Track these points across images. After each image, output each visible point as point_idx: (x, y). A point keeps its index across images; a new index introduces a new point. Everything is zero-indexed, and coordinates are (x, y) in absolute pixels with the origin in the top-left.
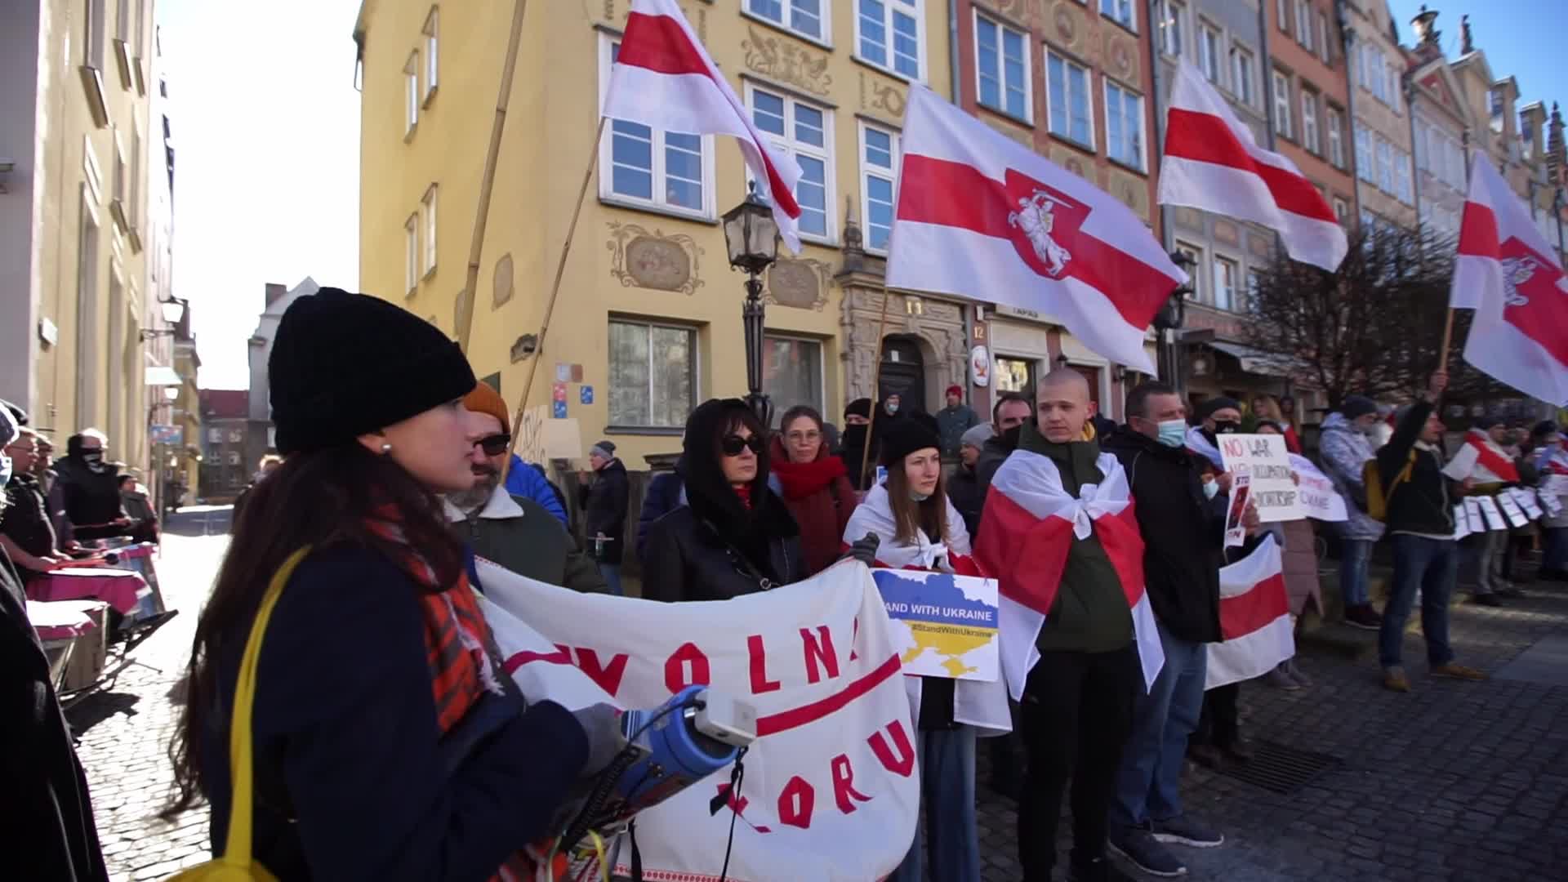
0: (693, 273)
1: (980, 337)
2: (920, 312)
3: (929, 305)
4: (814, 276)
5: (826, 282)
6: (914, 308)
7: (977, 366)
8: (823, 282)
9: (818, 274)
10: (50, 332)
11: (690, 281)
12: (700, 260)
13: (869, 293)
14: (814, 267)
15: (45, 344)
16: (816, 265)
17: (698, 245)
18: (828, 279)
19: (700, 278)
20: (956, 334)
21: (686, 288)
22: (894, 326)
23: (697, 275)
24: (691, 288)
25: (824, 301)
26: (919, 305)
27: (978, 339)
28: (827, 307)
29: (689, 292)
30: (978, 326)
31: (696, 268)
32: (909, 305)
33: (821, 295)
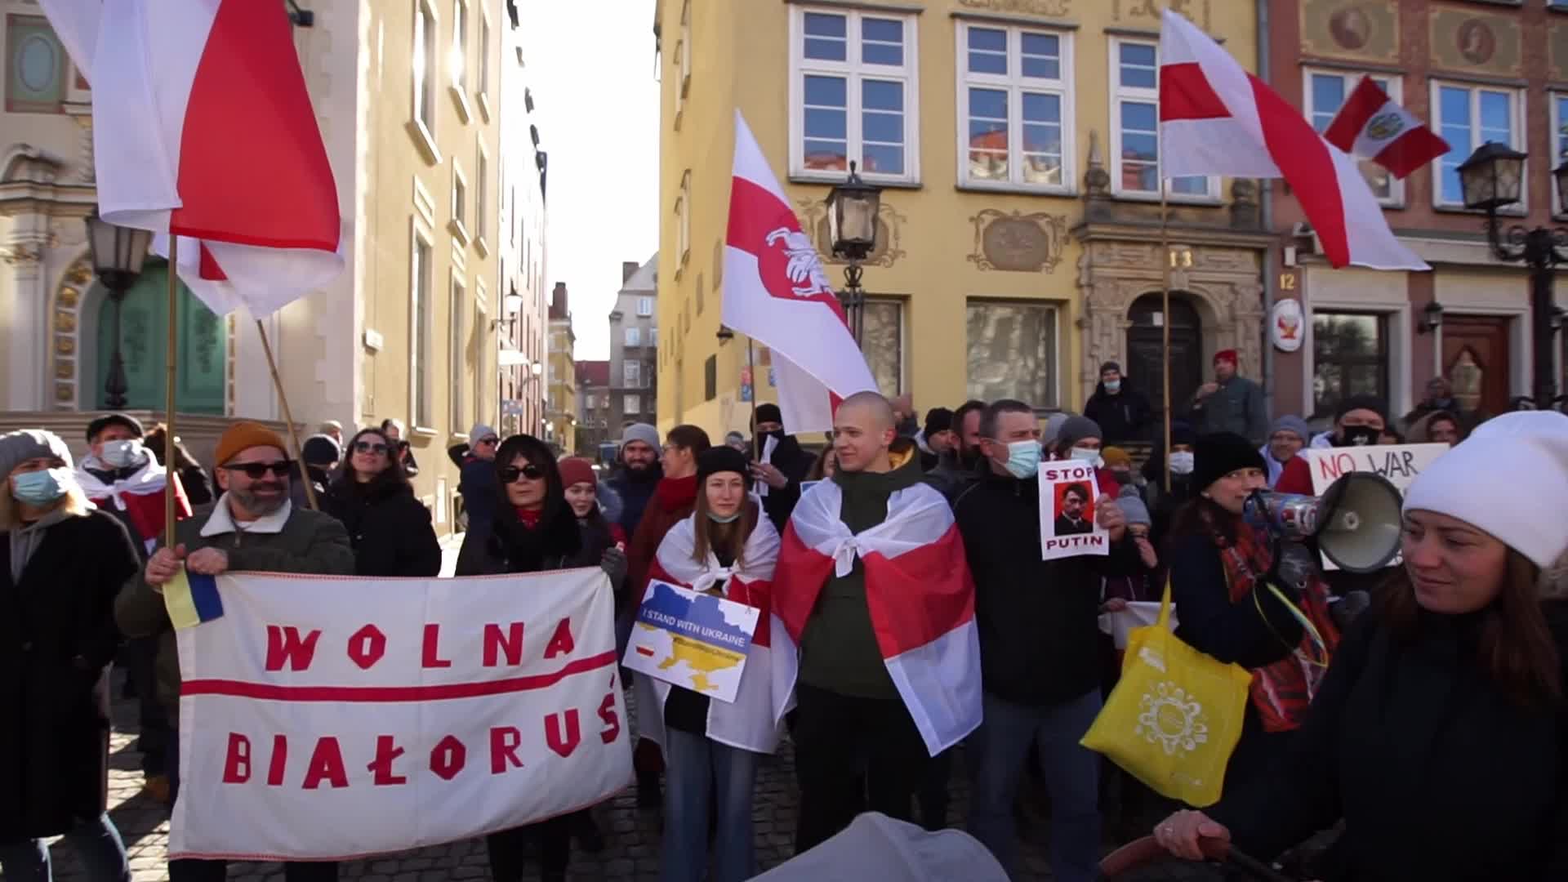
0: (892, 245)
1: (1290, 287)
2: (1188, 263)
3: (1204, 254)
4: (1044, 234)
5: (1058, 239)
6: (1180, 260)
7: (1281, 325)
8: (1055, 240)
9: (1049, 230)
10: (374, 339)
11: (889, 252)
12: (902, 227)
13: (1115, 247)
14: (1042, 222)
15: (371, 350)
16: (1047, 219)
17: (899, 213)
18: (1060, 234)
19: (901, 248)
20: (1248, 287)
21: (885, 261)
22: (1149, 283)
23: (897, 245)
24: (889, 260)
25: (1057, 260)
26: (1188, 255)
27: (1286, 290)
28: (1059, 268)
29: (887, 264)
30: (1286, 273)
31: (896, 238)
32: (1173, 255)
33: (1052, 253)
